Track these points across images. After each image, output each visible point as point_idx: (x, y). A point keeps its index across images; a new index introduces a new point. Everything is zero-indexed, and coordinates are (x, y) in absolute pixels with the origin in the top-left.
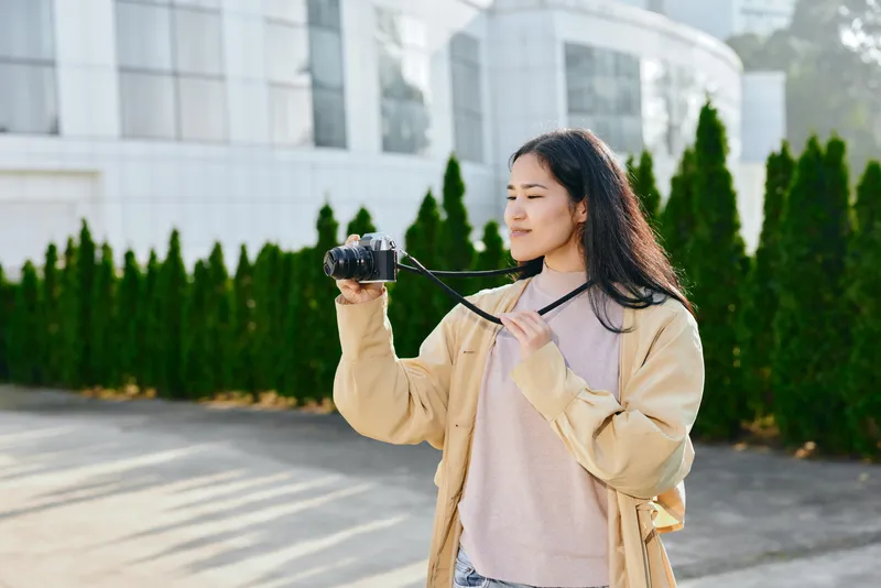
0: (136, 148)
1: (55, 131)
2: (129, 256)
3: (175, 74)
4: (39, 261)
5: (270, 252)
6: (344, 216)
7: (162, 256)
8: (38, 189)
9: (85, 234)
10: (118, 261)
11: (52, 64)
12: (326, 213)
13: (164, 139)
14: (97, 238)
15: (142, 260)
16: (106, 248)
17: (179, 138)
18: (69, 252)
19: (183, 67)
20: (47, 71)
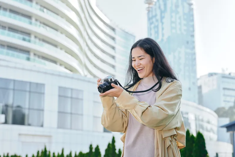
0: (61, 131)
1: (42, 126)
2: (54, 153)
3: (71, 114)
4: (36, 155)
5: (81, 153)
6: (94, 147)
7: (60, 153)
8: (37, 140)
9: (45, 149)
10: (52, 155)
11: (43, 110)
12: (91, 146)
13: (67, 129)
14: (48, 149)
15: (56, 155)
16: (49, 152)
17: (71, 129)
18: (42, 152)
19: (73, 112)
20: (42, 112)
